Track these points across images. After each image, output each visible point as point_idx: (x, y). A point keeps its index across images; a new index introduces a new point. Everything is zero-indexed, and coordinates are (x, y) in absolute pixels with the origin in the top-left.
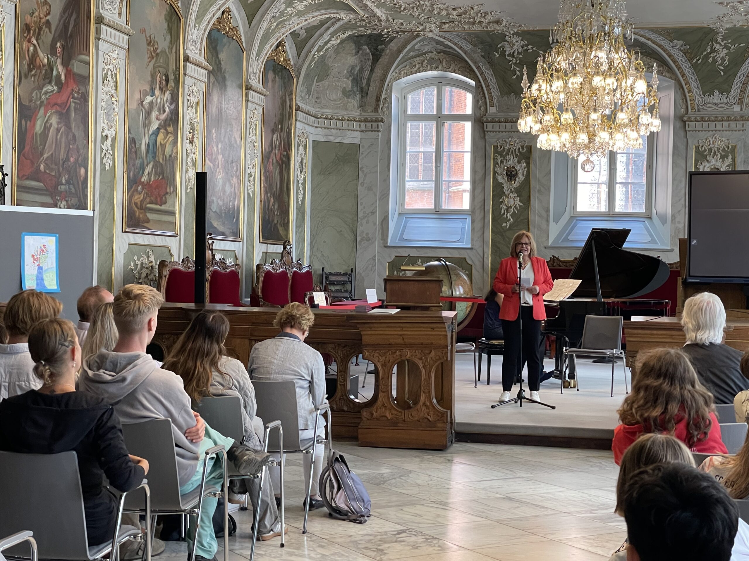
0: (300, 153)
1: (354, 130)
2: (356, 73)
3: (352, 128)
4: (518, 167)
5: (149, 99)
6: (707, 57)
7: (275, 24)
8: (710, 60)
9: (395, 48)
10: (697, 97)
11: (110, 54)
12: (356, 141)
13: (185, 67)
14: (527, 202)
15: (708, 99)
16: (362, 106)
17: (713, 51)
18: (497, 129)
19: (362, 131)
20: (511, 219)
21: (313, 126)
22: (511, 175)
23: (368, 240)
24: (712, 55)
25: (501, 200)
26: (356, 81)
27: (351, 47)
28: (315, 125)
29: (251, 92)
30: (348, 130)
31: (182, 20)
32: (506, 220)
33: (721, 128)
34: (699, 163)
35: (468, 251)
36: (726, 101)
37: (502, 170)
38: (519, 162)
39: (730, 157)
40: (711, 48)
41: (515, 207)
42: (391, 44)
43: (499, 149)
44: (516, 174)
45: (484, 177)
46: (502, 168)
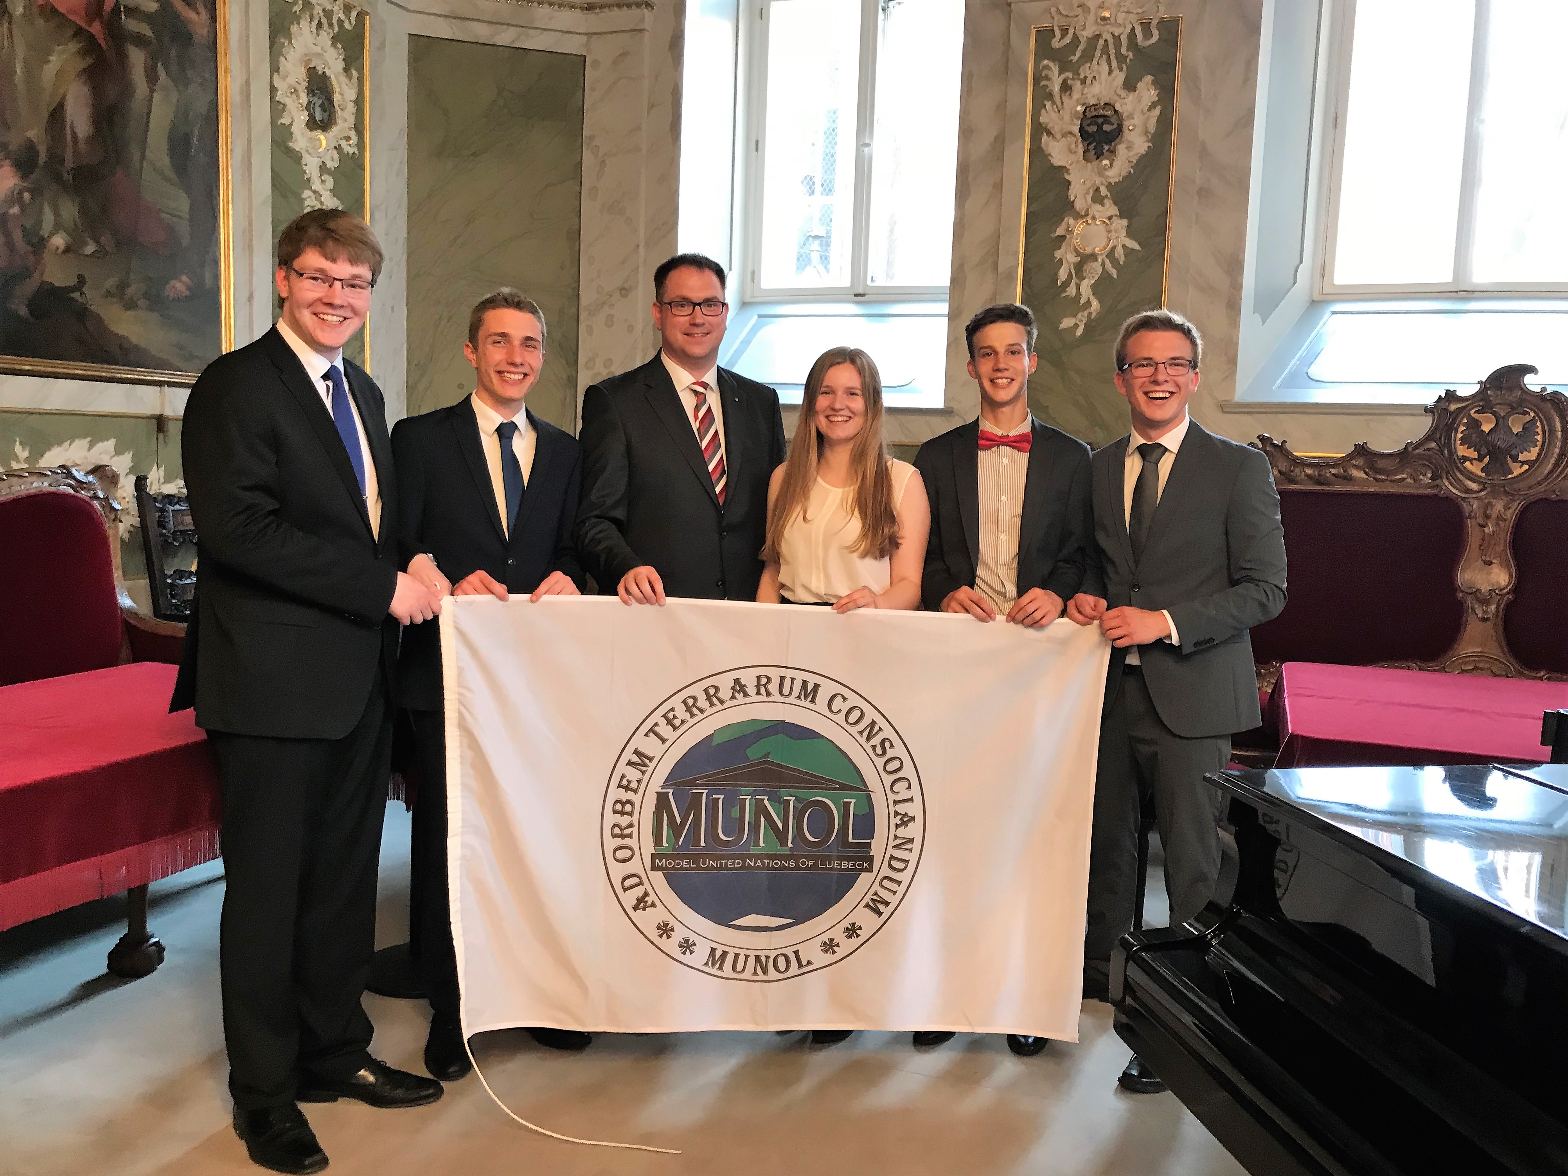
1: (561, 5)
4: (1127, 105)
19: (592, 7)
20: (1095, 304)
22: (1100, 133)
25: (1060, 231)
32: (1075, 305)
35: (935, 421)
37: (1063, 118)
38: (1130, 85)
41: (1111, 255)
43: (1056, 43)
44: (1119, 130)
45: (1000, 143)
46: (1066, 114)
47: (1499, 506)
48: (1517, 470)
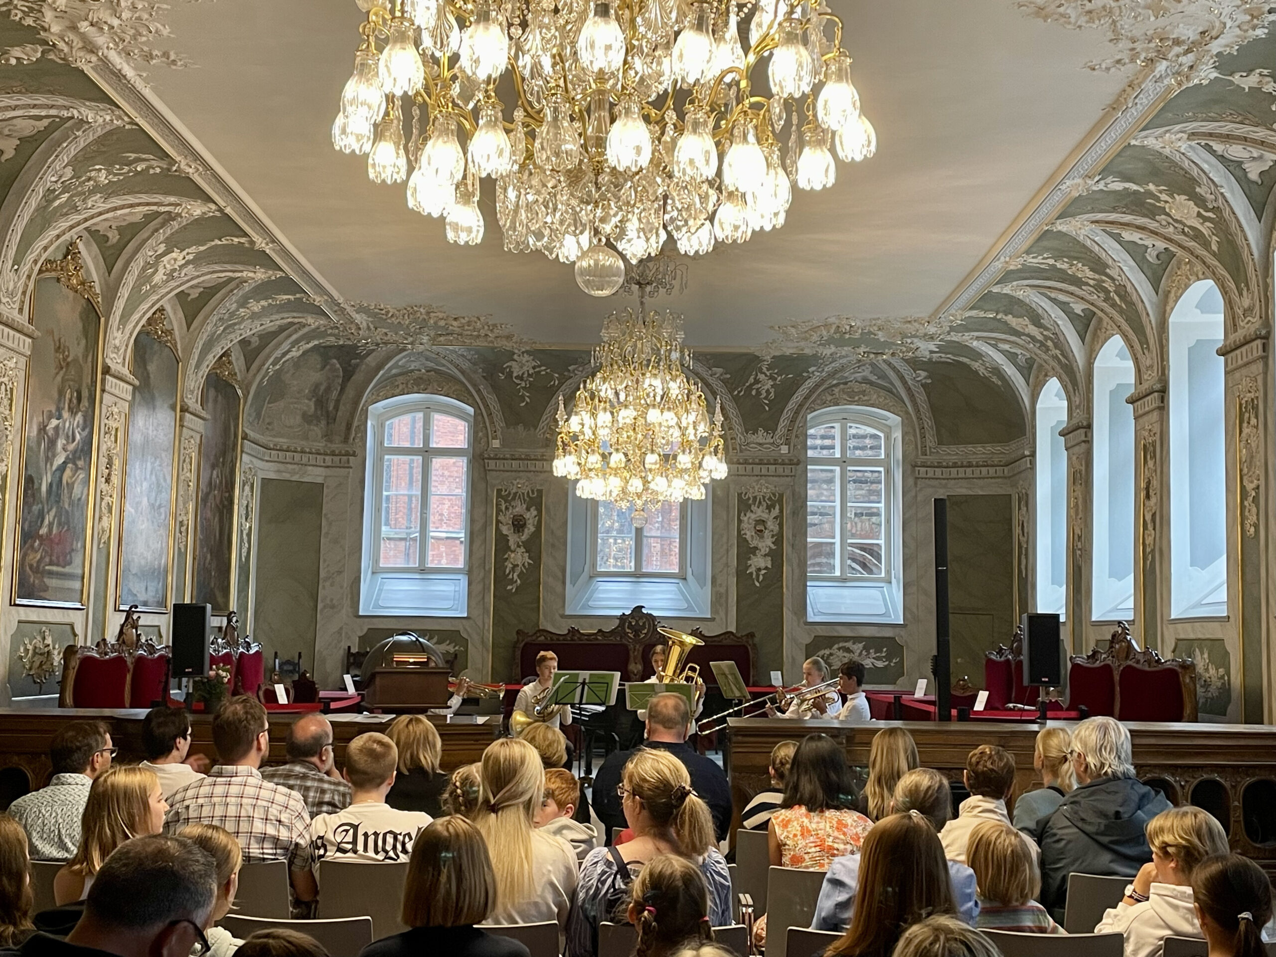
0: (245, 494)
1: (317, 466)
2: (320, 393)
3: (314, 463)
4: (527, 515)
5: (54, 422)
6: (750, 387)
7: (222, 328)
8: (754, 393)
9: (373, 364)
10: (739, 435)
11: (6, 362)
12: (319, 480)
13: (103, 381)
14: (536, 559)
15: (752, 438)
16: (328, 436)
17: (757, 381)
18: (502, 468)
19: (328, 467)
20: (519, 581)
21: (263, 460)
22: (519, 525)
23: (333, 607)
24: (756, 386)
25: (506, 556)
26: (321, 403)
27: (316, 359)
28: (266, 458)
29: (187, 415)
30: (310, 465)
31: (103, 319)
32: (512, 582)
33: (766, 473)
34: (742, 514)
35: (463, 621)
36: (772, 441)
37: (506, 518)
38: (528, 509)
39: (777, 507)
40: (755, 379)
41: (523, 565)
42: (369, 359)
43: (503, 493)
44: (525, 524)
45: (485, 527)
46: (507, 517)
47: (637, 646)
48: (642, 636)
